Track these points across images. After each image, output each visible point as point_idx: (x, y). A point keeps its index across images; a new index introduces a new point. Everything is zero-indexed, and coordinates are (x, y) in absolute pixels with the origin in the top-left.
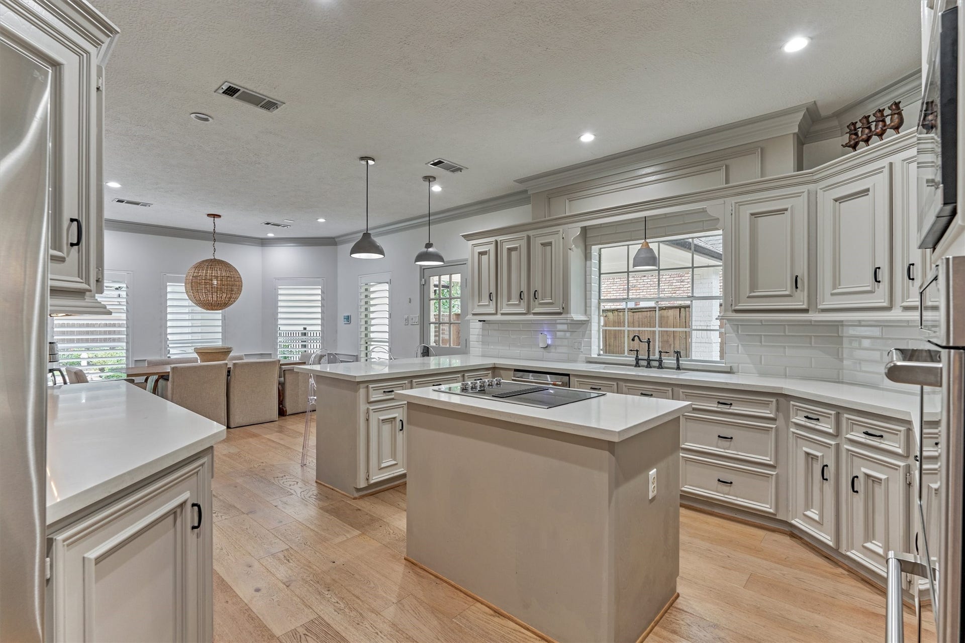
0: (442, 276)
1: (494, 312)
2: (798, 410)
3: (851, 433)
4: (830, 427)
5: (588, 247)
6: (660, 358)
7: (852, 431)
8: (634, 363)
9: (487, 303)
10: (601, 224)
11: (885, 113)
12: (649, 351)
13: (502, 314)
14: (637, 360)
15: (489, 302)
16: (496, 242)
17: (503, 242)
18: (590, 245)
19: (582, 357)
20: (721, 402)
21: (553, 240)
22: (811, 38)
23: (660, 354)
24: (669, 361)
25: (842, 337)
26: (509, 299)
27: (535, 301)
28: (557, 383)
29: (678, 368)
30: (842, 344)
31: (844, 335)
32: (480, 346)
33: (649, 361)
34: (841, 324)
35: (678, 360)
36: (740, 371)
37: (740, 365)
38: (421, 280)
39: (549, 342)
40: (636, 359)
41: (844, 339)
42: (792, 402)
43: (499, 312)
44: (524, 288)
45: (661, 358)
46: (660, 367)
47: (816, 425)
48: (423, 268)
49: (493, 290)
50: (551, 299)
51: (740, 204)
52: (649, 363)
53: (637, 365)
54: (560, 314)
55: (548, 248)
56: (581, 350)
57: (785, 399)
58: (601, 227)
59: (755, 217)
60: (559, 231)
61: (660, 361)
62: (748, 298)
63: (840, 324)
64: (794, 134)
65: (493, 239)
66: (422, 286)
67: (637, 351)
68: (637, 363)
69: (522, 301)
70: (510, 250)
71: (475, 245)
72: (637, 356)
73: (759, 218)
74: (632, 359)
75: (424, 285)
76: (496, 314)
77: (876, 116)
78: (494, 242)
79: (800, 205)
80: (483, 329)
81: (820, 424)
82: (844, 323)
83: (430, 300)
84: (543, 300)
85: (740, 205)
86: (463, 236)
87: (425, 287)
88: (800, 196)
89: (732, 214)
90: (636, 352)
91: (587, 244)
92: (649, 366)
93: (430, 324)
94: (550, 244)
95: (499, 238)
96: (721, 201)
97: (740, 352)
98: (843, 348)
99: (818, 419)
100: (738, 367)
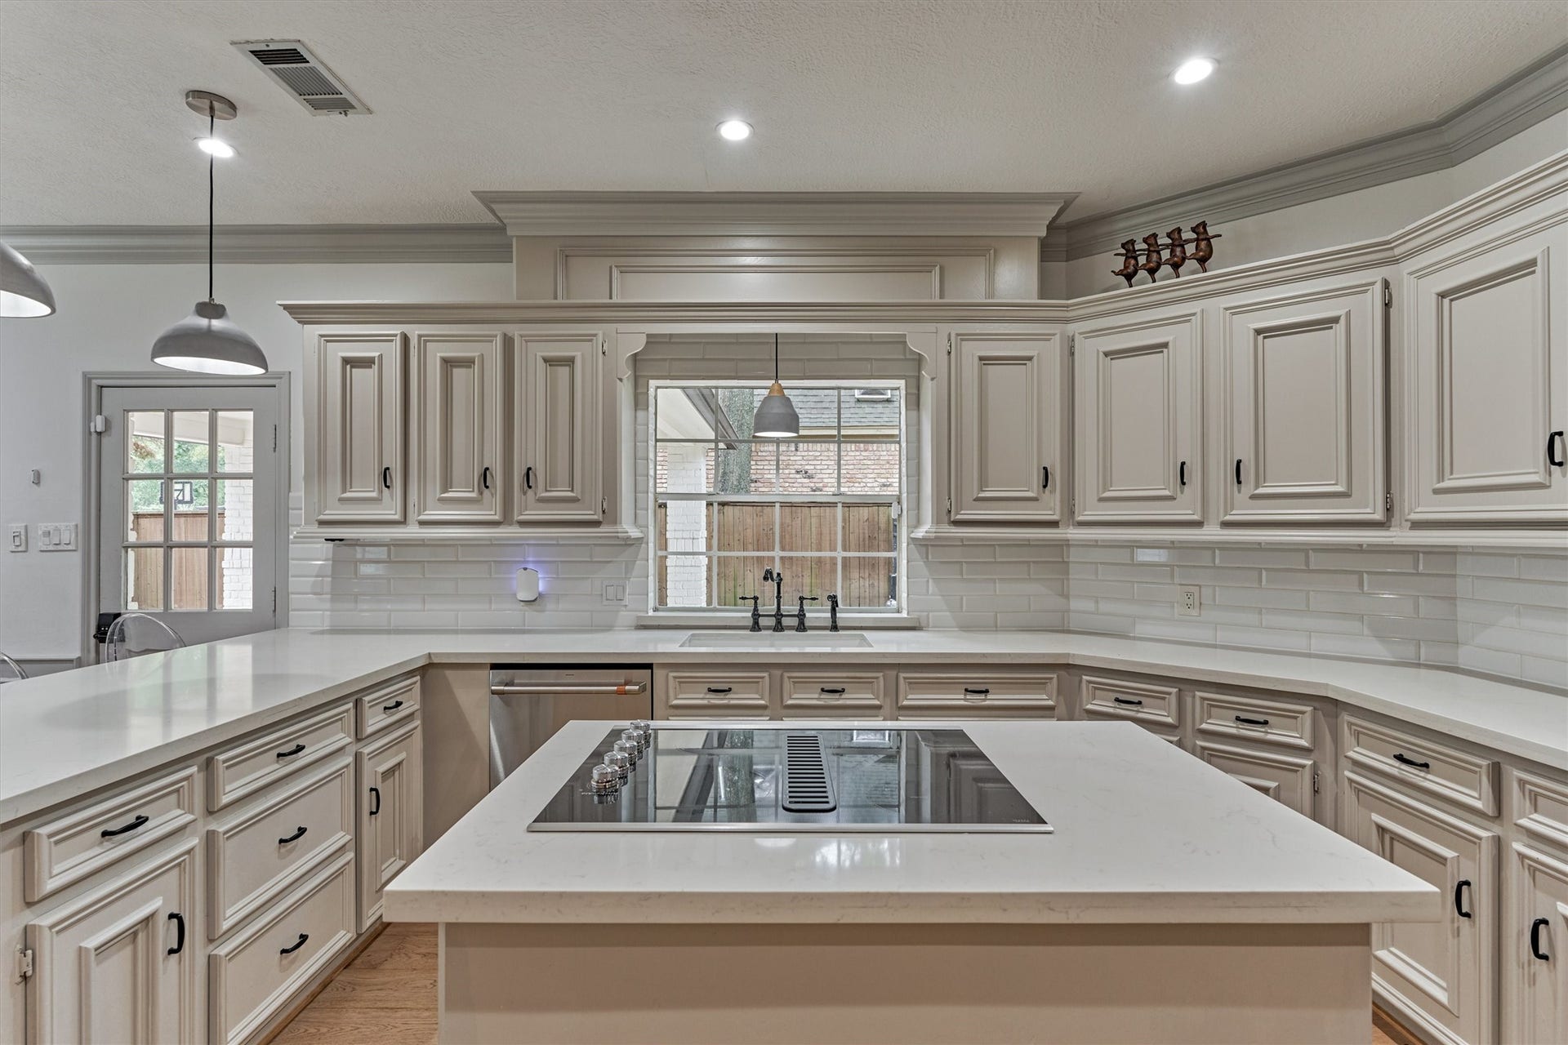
0: (175, 413)
1: (397, 517)
2: (1096, 688)
3: (1208, 721)
4: (1166, 714)
5: (641, 381)
6: (802, 609)
7: (1210, 717)
8: (750, 623)
9: (374, 495)
10: (671, 335)
11: (1185, 236)
12: (779, 597)
13: (422, 523)
14: (756, 615)
15: (381, 492)
16: (406, 339)
17: (426, 341)
18: (645, 376)
19: (626, 617)
20: (970, 689)
21: (578, 355)
22: (1218, 61)
23: (802, 603)
24: (818, 614)
25: (1068, 563)
26: (447, 485)
27: (525, 493)
28: (627, 687)
29: (834, 627)
30: (1068, 574)
31: (1071, 559)
32: (328, 605)
33: (779, 615)
34: (1067, 543)
35: (834, 610)
36: (931, 624)
37: (931, 614)
38: (88, 419)
39: (541, 587)
40: (754, 615)
41: (1071, 565)
42: (1084, 677)
43: (413, 516)
44: (494, 459)
45: (803, 611)
46: (801, 627)
47: (1138, 711)
48: (95, 382)
49: (394, 461)
50: (572, 491)
51: (963, 336)
52: (779, 622)
53: (756, 627)
54: (596, 524)
55: (564, 371)
56: (623, 603)
57: (1068, 673)
58: (670, 343)
59: (984, 364)
60: (595, 335)
61: (801, 615)
62: (974, 500)
63: (1065, 544)
64: (1039, 238)
65: (396, 330)
66: (94, 436)
67: (756, 598)
68: (756, 623)
69: (486, 491)
70: (448, 363)
71: (329, 339)
72: (756, 609)
73: (989, 367)
74: (745, 615)
75: (99, 434)
76: (404, 522)
77: (1172, 236)
78: (398, 338)
79: (1050, 353)
80: (336, 561)
81: (1145, 710)
82: (1070, 543)
83: (127, 479)
84: (546, 491)
85: (962, 340)
86: (286, 307)
87: (105, 440)
88: (1049, 340)
89: (949, 353)
90: (753, 601)
91: (637, 374)
92: (779, 627)
93: (126, 548)
94: (570, 362)
95: (414, 331)
96: (931, 327)
97: (930, 592)
98: (1068, 579)
99: (1140, 703)
100: (928, 616)
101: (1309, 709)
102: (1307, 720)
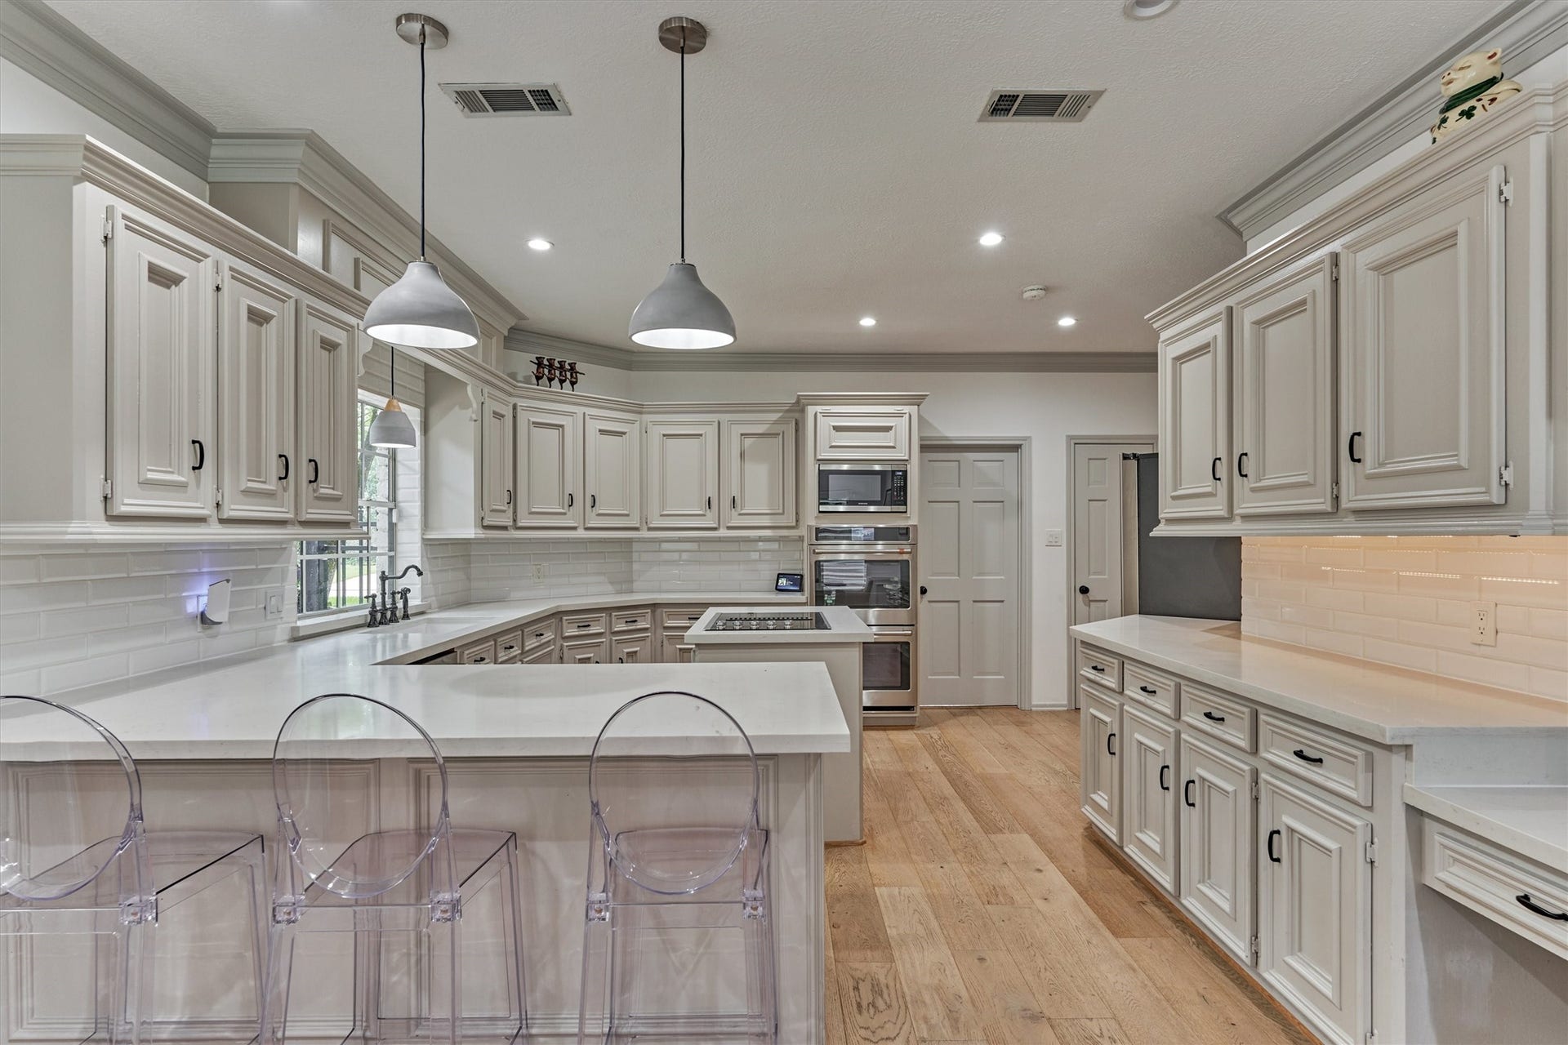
11: (566, 367)
13: (222, 521)
14: (374, 613)
15: (189, 474)
21: (342, 344)
27: (308, 489)
29: (407, 615)
30: (471, 564)
33: (384, 611)
35: (406, 602)
44: (288, 446)
45: (395, 603)
46: (394, 618)
50: (334, 488)
52: (384, 616)
53: (374, 622)
56: (281, 616)
60: (352, 327)
61: (394, 608)
64: (504, 336)
68: (374, 618)
69: (281, 484)
72: (374, 606)
77: (560, 363)
84: (320, 487)
89: (483, 403)
94: (332, 347)
98: (471, 567)
101: (649, 611)
102: (649, 616)
